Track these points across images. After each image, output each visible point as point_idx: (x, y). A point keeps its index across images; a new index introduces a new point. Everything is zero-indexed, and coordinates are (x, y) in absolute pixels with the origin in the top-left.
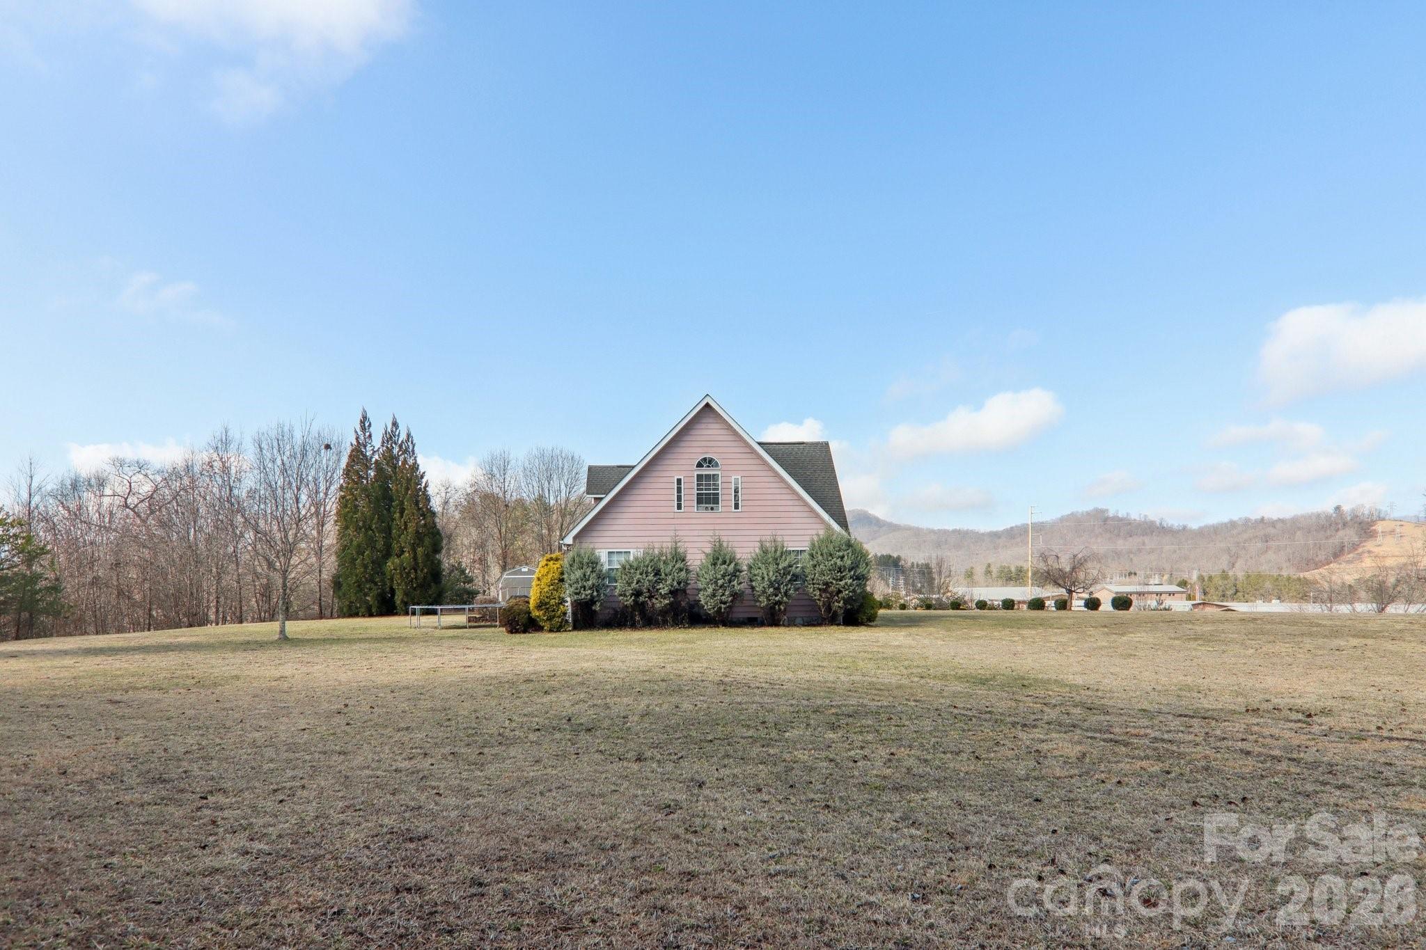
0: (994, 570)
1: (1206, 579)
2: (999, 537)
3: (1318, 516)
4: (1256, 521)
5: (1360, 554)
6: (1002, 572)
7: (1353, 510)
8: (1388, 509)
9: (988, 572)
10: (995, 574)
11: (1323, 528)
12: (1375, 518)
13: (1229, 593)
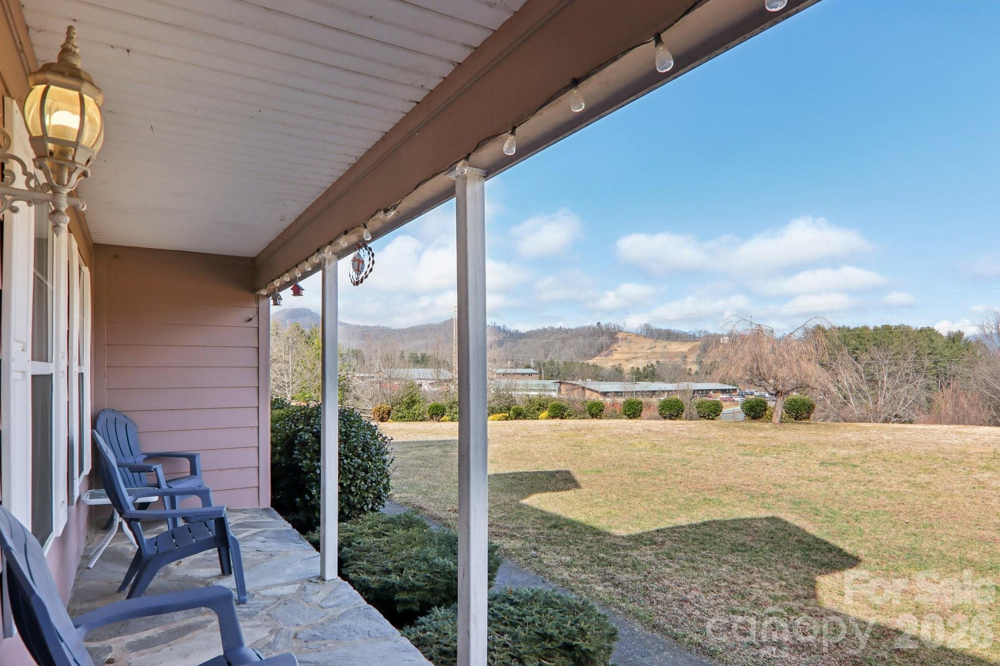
0: (407, 355)
1: (542, 364)
2: (405, 333)
3: (589, 328)
4: (557, 329)
5: (611, 351)
6: (411, 357)
7: (606, 325)
8: (623, 326)
9: (402, 357)
10: (406, 359)
11: (592, 335)
12: (617, 330)
13: (555, 374)
